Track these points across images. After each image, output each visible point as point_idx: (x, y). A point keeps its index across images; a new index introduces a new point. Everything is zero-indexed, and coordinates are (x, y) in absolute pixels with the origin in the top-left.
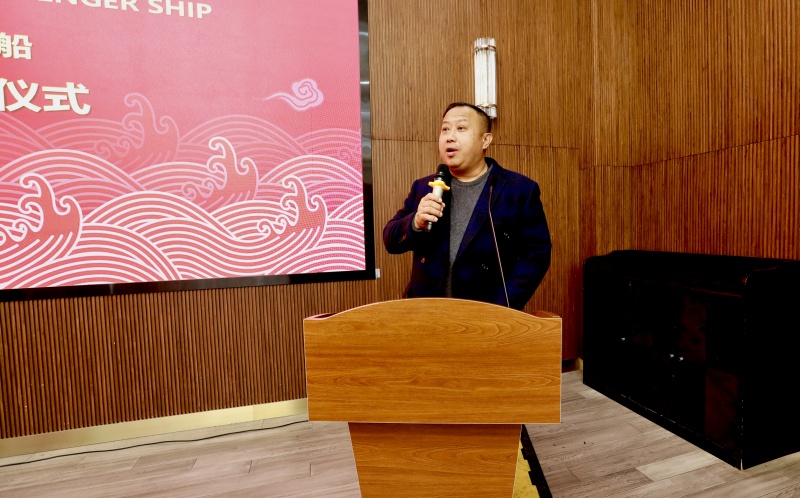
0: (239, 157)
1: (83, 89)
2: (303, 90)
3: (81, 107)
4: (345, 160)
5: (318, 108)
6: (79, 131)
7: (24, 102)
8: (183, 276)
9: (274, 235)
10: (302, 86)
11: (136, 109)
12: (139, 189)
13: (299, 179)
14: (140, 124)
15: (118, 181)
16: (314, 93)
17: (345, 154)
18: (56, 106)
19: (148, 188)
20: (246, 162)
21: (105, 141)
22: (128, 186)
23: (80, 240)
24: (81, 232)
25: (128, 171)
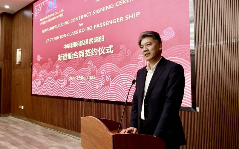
1: (112, 46)
2: (167, 33)
3: (112, 51)
4: (183, 58)
5: (172, 38)
7: (103, 52)
10: (166, 31)
11: (122, 50)
12: (122, 73)
14: (123, 54)
15: (118, 71)
16: (171, 32)
17: (184, 56)
18: (108, 52)
19: (124, 73)
21: (116, 60)
22: (120, 73)
23: (110, 88)
24: (111, 86)
25: (120, 68)
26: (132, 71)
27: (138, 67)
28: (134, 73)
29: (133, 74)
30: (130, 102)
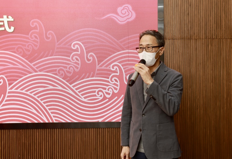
0: (87, 53)
2: (123, 12)
3: (10, 28)
5: (132, 22)
6: (8, 41)
8: (56, 120)
9: (105, 98)
10: (123, 10)
11: (36, 28)
12: (36, 72)
13: (120, 65)
14: (37, 36)
15: (26, 67)
16: (130, 13)
19: (40, 71)
20: (91, 56)
21: (21, 46)
22: (31, 70)
23: (6, 98)
24: (7, 94)
25: (31, 62)
26: (58, 69)
27: (70, 61)
28: (61, 72)
29: (59, 73)
30: (55, 122)
